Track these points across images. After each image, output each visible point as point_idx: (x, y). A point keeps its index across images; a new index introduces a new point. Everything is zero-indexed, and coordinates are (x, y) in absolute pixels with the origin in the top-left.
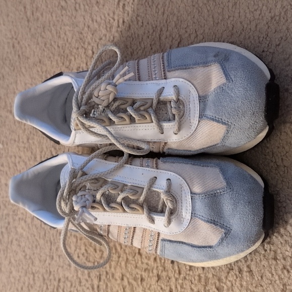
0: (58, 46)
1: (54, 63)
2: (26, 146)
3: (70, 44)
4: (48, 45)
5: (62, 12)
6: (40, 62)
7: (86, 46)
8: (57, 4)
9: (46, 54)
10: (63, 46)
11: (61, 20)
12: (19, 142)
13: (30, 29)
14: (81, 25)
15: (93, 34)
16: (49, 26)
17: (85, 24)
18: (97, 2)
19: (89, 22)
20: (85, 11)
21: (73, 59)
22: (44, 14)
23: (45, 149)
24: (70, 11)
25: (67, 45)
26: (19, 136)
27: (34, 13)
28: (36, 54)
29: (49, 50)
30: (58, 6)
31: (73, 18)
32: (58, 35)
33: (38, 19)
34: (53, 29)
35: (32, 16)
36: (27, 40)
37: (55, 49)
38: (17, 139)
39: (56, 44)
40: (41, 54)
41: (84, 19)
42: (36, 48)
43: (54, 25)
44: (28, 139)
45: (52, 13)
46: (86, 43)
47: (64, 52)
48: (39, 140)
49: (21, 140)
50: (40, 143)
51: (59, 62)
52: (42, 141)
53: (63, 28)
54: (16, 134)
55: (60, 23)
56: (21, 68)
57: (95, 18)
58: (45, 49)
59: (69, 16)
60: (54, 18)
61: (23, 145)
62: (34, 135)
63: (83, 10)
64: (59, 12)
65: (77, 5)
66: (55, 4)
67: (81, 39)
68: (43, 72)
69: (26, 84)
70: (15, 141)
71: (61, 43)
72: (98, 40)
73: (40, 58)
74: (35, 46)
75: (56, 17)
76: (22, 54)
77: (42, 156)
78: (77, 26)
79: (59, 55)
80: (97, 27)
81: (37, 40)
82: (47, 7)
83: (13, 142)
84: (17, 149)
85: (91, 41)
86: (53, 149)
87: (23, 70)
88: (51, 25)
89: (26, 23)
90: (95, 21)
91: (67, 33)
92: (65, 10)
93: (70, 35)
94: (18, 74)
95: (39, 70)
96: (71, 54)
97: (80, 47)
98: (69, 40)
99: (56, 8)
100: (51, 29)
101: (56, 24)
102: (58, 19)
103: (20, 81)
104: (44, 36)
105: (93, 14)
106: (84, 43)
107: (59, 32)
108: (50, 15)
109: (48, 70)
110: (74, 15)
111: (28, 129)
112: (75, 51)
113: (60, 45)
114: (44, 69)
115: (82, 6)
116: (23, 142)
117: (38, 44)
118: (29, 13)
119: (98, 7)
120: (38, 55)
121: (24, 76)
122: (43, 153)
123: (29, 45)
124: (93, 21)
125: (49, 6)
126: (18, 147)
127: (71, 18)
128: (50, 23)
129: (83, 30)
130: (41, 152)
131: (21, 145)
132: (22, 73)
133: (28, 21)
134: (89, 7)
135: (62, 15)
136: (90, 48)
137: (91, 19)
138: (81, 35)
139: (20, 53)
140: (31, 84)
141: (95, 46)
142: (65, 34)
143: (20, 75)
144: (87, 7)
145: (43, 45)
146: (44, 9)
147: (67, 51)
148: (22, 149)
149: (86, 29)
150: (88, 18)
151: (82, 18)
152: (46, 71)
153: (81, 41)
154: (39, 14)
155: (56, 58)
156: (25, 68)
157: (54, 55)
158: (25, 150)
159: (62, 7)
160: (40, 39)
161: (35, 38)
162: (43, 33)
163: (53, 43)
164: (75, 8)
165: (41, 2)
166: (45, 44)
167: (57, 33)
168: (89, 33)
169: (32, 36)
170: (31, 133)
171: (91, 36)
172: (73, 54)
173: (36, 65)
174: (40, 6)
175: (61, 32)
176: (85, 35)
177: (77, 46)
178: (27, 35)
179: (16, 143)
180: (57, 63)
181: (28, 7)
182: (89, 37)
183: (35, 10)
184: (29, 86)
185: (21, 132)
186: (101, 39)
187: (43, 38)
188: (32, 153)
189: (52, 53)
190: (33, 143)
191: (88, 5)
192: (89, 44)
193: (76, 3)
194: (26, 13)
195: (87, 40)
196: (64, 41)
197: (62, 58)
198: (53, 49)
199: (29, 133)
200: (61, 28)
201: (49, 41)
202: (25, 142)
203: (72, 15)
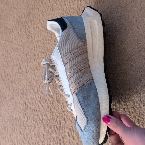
0: (20, 90)
1: (19, 98)
2: (10, 139)
3: (26, 88)
4: (15, 90)
5: (20, 75)
6: (12, 98)
7: (34, 88)
8: (17, 71)
9: (14, 94)
10: (22, 90)
11: (20, 78)
12: (5, 138)
13: (5, 84)
14: (30, 79)
15: (36, 82)
16: (15, 82)
17: (32, 79)
18: (37, 68)
19: (34, 77)
20: (32, 73)
21: (28, 95)
22: (12, 76)
23: (20, 140)
24: (24, 74)
25: (25, 89)
26: (5, 136)
27: (7, 77)
28: (10, 95)
29: (16, 92)
30: (18, 72)
31: (26, 76)
32: (20, 85)
33: (9, 79)
34: (17, 83)
35: (5, 78)
36: (4, 89)
37: (19, 91)
38: (4, 137)
39: (19, 89)
40: (12, 95)
41: (32, 76)
42: (9, 93)
43: (17, 81)
44: (10, 136)
45: (15, 76)
46: (34, 87)
47: (23, 92)
48: (16, 135)
49: (7, 137)
50: (16, 137)
51: (22, 97)
52: (17, 136)
53: (21, 81)
54: (4, 134)
55: (20, 79)
56: (3, 103)
57: (36, 75)
58: (14, 92)
59: (24, 76)
60: (17, 78)
61: (8, 140)
62: (13, 133)
63: (30, 72)
64: (19, 75)
65: (27, 71)
66: (16, 71)
67: (31, 85)
68: (14, 103)
69: (6, 110)
70: (4, 138)
71: (21, 88)
72: (39, 85)
73: (12, 96)
74: (9, 92)
75: (18, 77)
76: (3, 96)
77: (19, 143)
78: (28, 80)
79: (21, 94)
80: (38, 79)
81: (10, 88)
82: (13, 73)
83: (2, 139)
84: (5, 142)
85: (36, 86)
86: (24, 139)
87: (4, 103)
88: (16, 81)
89: (3, 82)
90: (37, 77)
91: (24, 83)
92: (22, 73)
93: (25, 84)
94: (2, 106)
95: (12, 102)
96: (27, 93)
97: (31, 89)
98: (25, 87)
99: (17, 73)
100: (16, 83)
101: (18, 80)
102: (19, 78)
103: (3, 109)
104: (13, 86)
105: (35, 73)
106: (33, 87)
107: (20, 84)
108: (14, 77)
109: (17, 101)
110: (27, 75)
111: (10, 131)
112: (29, 91)
113: (21, 89)
114: (15, 101)
115: (30, 71)
116: (8, 138)
117: (10, 90)
118: (4, 77)
119: (37, 70)
120: (11, 96)
121: (5, 106)
122: (19, 142)
123: (6, 92)
124: (36, 76)
125: (14, 73)
126: (5, 141)
127: (25, 77)
128: (15, 80)
129: (31, 81)
130: (18, 141)
131: (7, 140)
132: (4, 105)
133: (4, 81)
134: (33, 71)
135: (21, 76)
136: (36, 88)
137: (35, 76)
138: (31, 83)
139: (2, 96)
140: (9, 109)
141: (38, 87)
142: (23, 84)
143: (3, 106)
144: (32, 71)
145: (13, 90)
146: (11, 75)
147: (25, 92)
148: (7, 142)
149: (33, 80)
150: (33, 75)
151: (31, 76)
152: (16, 102)
153: (31, 86)
154: (9, 77)
155: (20, 95)
156: (5, 102)
157: (19, 94)
158: (10, 142)
159: (20, 72)
160: (11, 88)
161: (8, 88)
162: (12, 85)
163: (17, 89)
164: (27, 72)
165: (9, 72)
166: (14, 90)
167: (19, 84)
168: (35, 82)
169: (7, 87)
170: (11, 133)
171: (36, 83)
172: (28, 92)
173: (10, 100)
174: (9, 73)
175: (21, 84)
176: (33, 83)
177: (29, 89)
178: (4, 87)
179: (4, 139)
180: (21, 98)
181: (3, 74)
182: (35, 84)
183: (7, 75)
184: (8, 110)
185: (6, 133)
186: (41, 84)
187: (12, 87)
188: (13, 142)
189: (18, 94)
190: (13, 137)
191: (32, 70)
192: (35, 87)
193: (27, 70)
194: (2, 77)
195: (34, 86)
196: (23, 87)
197: (23, 95)
198: (18, 92)
199: (10, 133)
200: (21, 82)
201: (15, 88)
202: (9, 138)
203: (25, 75)
